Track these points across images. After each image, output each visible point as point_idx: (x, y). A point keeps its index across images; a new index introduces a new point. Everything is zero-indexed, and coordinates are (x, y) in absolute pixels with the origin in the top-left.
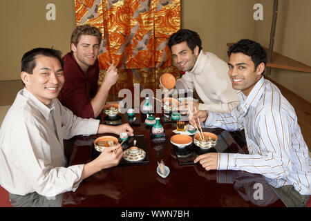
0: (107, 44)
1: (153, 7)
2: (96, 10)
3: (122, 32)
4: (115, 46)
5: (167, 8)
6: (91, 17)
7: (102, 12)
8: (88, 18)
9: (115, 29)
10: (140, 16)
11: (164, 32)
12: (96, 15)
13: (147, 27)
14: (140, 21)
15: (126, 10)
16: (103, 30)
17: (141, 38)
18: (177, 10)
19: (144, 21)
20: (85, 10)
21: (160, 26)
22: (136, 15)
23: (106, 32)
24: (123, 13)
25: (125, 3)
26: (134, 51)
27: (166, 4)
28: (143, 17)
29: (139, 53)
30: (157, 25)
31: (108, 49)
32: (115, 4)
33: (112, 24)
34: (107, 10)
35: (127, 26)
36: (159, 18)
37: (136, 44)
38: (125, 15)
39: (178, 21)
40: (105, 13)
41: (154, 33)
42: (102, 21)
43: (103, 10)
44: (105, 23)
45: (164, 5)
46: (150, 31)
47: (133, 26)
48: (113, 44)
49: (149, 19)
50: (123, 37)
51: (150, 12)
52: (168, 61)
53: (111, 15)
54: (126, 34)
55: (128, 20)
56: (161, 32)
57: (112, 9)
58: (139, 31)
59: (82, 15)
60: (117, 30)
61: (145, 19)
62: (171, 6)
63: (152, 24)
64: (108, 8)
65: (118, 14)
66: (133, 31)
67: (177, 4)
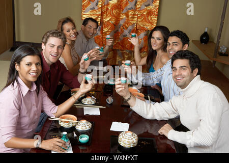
0: (102, 30)
1: (138, 6)
2: (97, 4)
3: (113, 22)
4: (107, 32)
5: (148, 9)
6: (93, 9)
7: (100, 6)
8: (91, 9)
9: (108, 19)
10: (128, 12)
11: (144, 25)
12: (96, 8)
13: (132, 20)
14: (127, 15)
15: (119, 6)
16: (100, 19)
17: (127, 28)
18: (155, 11)
19: (130, 16)
20: (89, 3)
21: (142, 21)
22: (125, 11)
23: (102, 21)
24: (115, 9)
25: (118, 1)
26: (120, 37)
27: (148, 5)
28: (130, 13)
29: (124, 39)
30: (139, 20)
31: (102, 33)
32: (111, 2)
33: (107, 15)
34: (105, 5)
35: (118, 19)
36: (142, 15)
37: (122, 32)
38: (117, 10)
39: (156, 19)
40: (103, 7)
41: (136, 26)
42: (100, 13)
43: (102, 5)
44: (102, 14)
45: (146, 6)
46: (134, 24)
47: (122, 19)
48: (105, 30)
49: (134, 15)
50: (113, 26)
51: (135, 10)
52: (144, 47)
53: (107, 9)
54: (116, 24)
55: (119, 14)
56: (142, 26)
57: (108, 4)
58: (125, 23)
59: (86, 6)
60: (110, 20)
61: (131, 15)
62: (152, 7)
63: (136, 19)
64: (106, 4)
65: (112, 9)
66: (122, 22)
67: (156, 6)
